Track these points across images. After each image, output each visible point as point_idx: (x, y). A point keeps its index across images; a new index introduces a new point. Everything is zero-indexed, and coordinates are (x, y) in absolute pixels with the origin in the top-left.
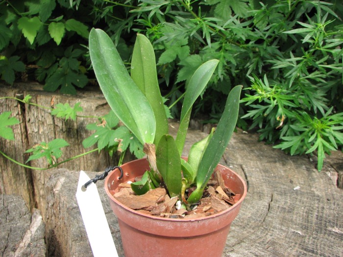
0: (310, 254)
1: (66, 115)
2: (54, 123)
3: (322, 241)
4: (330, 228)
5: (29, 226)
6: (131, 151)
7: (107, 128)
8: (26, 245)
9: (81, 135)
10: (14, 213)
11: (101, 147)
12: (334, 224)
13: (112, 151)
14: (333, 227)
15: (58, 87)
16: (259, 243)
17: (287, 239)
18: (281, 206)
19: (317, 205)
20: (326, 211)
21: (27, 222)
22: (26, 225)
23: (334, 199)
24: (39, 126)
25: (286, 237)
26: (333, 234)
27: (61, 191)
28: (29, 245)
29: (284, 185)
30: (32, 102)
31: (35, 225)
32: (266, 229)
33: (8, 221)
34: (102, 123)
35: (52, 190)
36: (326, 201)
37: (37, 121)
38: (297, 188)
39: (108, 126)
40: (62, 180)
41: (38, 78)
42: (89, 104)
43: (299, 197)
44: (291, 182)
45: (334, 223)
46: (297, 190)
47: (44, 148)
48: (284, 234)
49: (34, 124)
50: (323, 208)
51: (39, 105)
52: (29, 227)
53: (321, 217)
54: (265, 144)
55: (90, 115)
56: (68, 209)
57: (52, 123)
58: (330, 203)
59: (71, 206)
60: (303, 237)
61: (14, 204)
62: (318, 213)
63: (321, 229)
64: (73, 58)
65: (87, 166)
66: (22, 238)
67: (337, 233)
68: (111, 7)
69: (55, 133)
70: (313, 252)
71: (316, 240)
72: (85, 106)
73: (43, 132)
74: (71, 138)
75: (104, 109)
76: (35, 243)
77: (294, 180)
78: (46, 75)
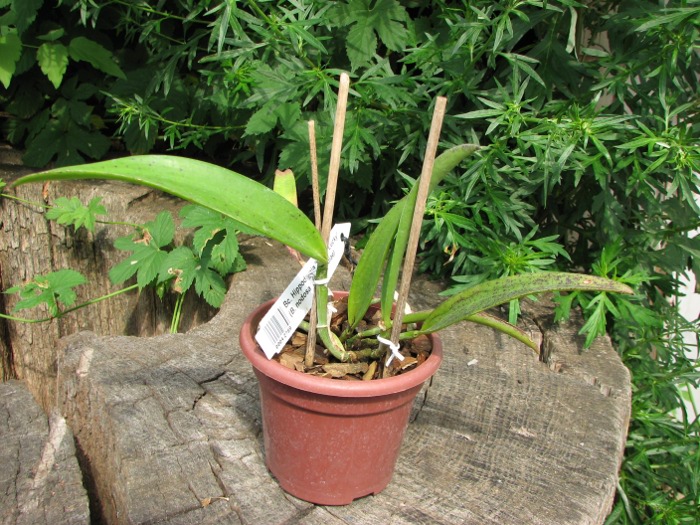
0: (480, 469)
1: (74, 220)
2: (50, 230)
3: (499, 449)
4: (514, 429)
5: (48, 436)
6: (198, 292)
7: (152, 247)
8: (50, 467)
9: (101, 255)
10: (19, 415)
11: (143, 282)
12: (522, 423)
13: (162, 289)
14: (520, 427)
15: (50, 158)
16: (405, 455)
17: (448, 449)
18: (444, 394)
19: (500, 392)
20: (514, 402)
21: (43, 430)
22: (43, 434)
23: (529, 380)
24: (20, 236)
25: (447, 445)
26: (517, 439)
27: (91, 375)
28: (54, 468)
29: (453, 356)
30: (6, 193)
31: (57, 434)
32: (418, 433)
33: (12, 429)
34: (142, 237)
35: (75, 371)
36: (515, 383)
37: (17, 227)
38: (474, 362)
39: (154, 244)
40: (89, 353)
41: (9, 137)
42: (115, 197)
43: (474, 379)
44: (466, 351)
45: (521, 421)
46: (472, 366)
47: (41, 286)
48: (444, 440)
49: (10, 234)
50: (510, 396)
51: (21, 198)
52: (48, 438)
53: (504, 411)
54: (429, 280)
55: (118, 217)
56: (107, 405)
57: (45, 231)
58: (522, 388)
59: (112, 401)
60: (472, 444)
61: (15, 400)
62: (500, 404)
63: (501, 430)
64: (79, 100)
66: (41, 457)
67: (523, 436)
68: (157, 23)
69: (52, 249)
70: (484, 466)
71: (490, 449)
72: (109, 201)
73: (29, 249)
74: (83, 259)
75: (143, 205)
76: (63, 463)
77: (471, 348)
78: (27, 133)
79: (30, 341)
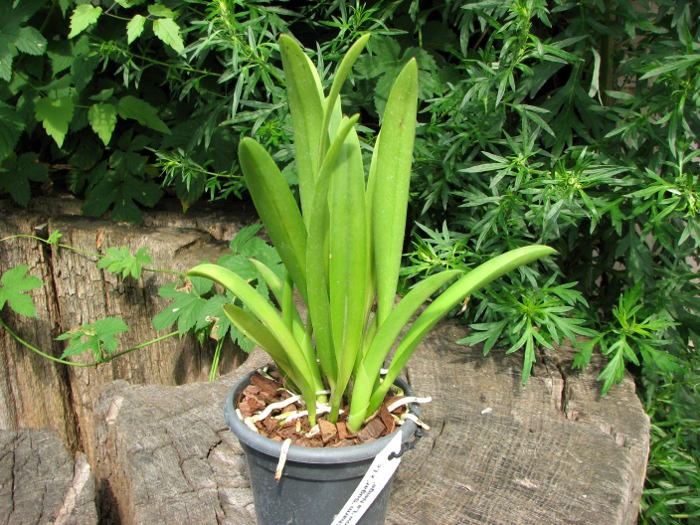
0: (475, 521)
1: (123, 269)
2: (103, 277)
3: (499, 500)
4: (517, 480)
5: (72, 481)
6: (233, 339)
7: (192, 295)
8: (70, 511)
9: (151, 300)
10: (48, 461)
11: (183, 329)
12: (526, 473)
13: (202, 334)
14: (522, 478)
15: (108, 206)
16: (404, 505)
17: (447, 499)
18: (452, 443)
19: (509, 441)
20: (521, 452)
21: (69, 476)
22: (67, 479)
23: (541, 428)
24: (76, 284)
25: (446, 495)
26: (518, 490)
27: (118, 423)
28: (73, 512)
29: (468, 404)
30: (63, 243)
31: (80, 479)
32: (420, 483)
33: (40, 474)
34: (185, 284)
35: (104, 419)
36: (527, 432)
37: (73, 275)
38: (488, 410)
39: (194, 292)
40: (119, 401)
41: (71, 188)
42: (163, 246)
43: (485, 428)
44: (482, 399)
45: (525, 471)
46: (486, 414)
47: (87, 333)
48: (444, 490)
49: (68, 281)
50: (519, 445)
51: (77, 248)
52: (72, 483)
53: (510, 461)
55: (165, 264)
56: (128, 452)
57: (99, 278)
58: (533, 436)
59: (133, 448)
60: (472, 494)
61: (46, 446)
62: (507, 454)
63: (503, 481)
64: (134, 152)
65: (163, 352)
66: (63, 502)
67: (525, 487)
68: (196, 81)
69: (105, 295)
70: (479, 518)
71: (490, 500)
72: (157, 250)
73: (85, 295)
74: (134, 304)
75: (190, 252)
76: (82, 508)
77: (489, 396)
78: (87, 184)
79: (87, 382)
